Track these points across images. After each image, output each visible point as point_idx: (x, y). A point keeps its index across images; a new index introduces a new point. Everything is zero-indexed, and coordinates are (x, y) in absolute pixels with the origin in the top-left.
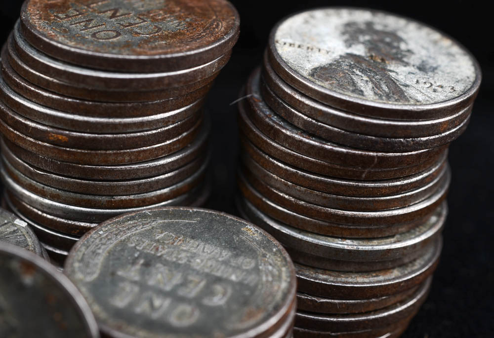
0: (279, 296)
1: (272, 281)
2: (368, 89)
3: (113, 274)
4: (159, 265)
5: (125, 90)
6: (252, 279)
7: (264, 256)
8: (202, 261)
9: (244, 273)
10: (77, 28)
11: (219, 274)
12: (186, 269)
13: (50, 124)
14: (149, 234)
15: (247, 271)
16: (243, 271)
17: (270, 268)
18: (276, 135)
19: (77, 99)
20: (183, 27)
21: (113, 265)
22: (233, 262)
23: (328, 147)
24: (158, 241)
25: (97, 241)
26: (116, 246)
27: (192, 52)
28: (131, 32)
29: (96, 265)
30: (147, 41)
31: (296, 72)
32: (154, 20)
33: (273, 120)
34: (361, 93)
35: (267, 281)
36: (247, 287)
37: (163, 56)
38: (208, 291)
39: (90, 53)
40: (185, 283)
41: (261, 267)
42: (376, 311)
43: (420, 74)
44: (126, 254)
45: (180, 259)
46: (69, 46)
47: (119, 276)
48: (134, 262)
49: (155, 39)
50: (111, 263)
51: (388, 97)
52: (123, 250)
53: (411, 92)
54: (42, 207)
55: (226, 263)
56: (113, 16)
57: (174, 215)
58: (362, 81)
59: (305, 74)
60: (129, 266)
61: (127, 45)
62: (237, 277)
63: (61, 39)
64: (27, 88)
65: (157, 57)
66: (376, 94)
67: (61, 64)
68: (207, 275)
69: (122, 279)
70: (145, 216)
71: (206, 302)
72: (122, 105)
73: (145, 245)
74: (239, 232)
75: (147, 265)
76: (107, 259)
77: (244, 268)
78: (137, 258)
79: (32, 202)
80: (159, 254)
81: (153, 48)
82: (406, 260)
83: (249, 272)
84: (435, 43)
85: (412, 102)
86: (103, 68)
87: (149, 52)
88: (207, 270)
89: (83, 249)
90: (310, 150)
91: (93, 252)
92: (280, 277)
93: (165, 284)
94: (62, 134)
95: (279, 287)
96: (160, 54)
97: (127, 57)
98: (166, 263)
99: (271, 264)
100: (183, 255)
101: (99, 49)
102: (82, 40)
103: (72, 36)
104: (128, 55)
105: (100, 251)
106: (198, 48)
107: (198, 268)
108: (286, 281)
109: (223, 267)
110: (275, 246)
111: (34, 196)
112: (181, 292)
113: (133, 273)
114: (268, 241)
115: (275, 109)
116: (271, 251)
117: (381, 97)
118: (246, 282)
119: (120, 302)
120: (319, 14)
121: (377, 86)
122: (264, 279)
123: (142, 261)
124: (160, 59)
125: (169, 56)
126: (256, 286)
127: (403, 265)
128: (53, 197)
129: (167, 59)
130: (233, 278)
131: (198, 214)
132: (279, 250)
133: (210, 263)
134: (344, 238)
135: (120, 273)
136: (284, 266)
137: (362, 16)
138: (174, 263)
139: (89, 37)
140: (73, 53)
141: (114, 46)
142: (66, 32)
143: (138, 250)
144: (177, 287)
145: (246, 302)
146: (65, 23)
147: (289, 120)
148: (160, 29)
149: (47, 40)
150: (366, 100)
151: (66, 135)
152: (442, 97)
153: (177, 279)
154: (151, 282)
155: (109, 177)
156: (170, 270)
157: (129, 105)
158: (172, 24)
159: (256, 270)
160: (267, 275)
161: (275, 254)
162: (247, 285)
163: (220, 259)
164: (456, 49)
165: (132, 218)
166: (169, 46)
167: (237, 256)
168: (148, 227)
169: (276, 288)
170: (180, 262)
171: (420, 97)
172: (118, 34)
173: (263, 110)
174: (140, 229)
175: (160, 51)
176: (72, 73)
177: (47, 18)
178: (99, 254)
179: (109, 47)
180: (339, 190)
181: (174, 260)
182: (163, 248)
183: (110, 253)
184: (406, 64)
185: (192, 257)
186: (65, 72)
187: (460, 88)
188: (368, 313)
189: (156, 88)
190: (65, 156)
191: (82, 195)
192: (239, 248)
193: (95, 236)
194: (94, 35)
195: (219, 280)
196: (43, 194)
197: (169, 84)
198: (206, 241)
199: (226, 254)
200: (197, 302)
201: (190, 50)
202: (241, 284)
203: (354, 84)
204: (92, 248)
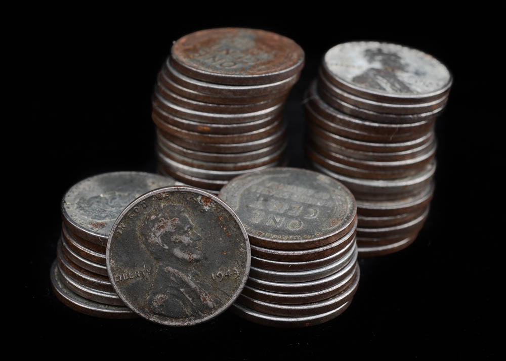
0: (348, 212)
1: (342, 204)
2: (388, 87)
3: (247, 206)
4: (273, 200)
5: (245, 96)
6: (330, 204)
7: (334, 191)
8: (298, 196)
9: (324, 201)
10: (209, 61)
11: (310, 203)
12: (289, 201)
13: (199, 120)
14: (262, 183)
15: (326, 200)
16: (324, 200)
17: (339, 197)
18: (333, 119)
19: (215, 104)
20: (271, 57)
21: (246, 202)
22: (317, 196)
23: (367, 123)
24: (268, 187)
25: (233, 190)
26: (244, 191)
27: (283, 71)
28: (242, 62)
29: (235, 202)
30: (254, 67)
31: (343, 80)
32: (253, 54)
33: (330, 111)
34: (384, 90)
35: (339, 204)
36: (328, 208)
37: (267, 75)
38: (306, 212)
39: (223, 75)
40: (291, 209)
41: (333, 198)
42: (400, 224)
43: (416, 77)
44: (251, 195)
45: (285, 196)
46: (209, 72)
47: (250, 207)
48: (258, 199)
49: (258, 65)
50: (244, 201)
51: (401, 91)
52: (249, 193)
53: (413, 87)
54: (193, 174)
55: (312, 196)
56: (228, 53)
57: (274, 173)
58: (383, 82)
59: (349, 80)
60: (255, 202)
61: (243, 70)
62: (321, 204)
63: (202, 68)
64: (181, 101)
65: (264, 75)
66: (393, 89)
67: (205, 83)
68: (303, 204)
69: (254, 209)
70: (256, 174)
71: (306, 217)
72: (242, 106)
73: (261, 190)
74: (316, 180)
75: (266, 200)
76: (241, 199)
77: (324, 198)
78: (259, 197)
79: (184, 172)
80: (271, 194)
81: (259, 70)
82: (416, 192)
83: (327, 200)
84: (421, 58)
85: (415, 93)
86: (232, 84)
87: (258, 73)
88: (302, 201)
89: (225, 194)
90: (356, 126)
91: (232, 196)
92: (346, 202)
93: (279, 210)
94: (206, 126)
95: (347, 207)
96: (265, 73)
97: (246, 76)
98: (277, 199)
99: (339, 195)
100: (286, 194)
101: (228, 73)
102: (215, 68)
103: (209, 67)
104: (246, 75)
105: (236, 195)
106: (286, 68)
107: (296, 200)
108: (350, 204)
109: (311, 199)
110: (340, 185)
111: (186, 168)
112: (290, 213)
113: (259, 205)
114: (335, 183)
115: (331, 104)
116: (337, 188)
117: (396, 91)
118: (327, 206)
119: (256, 221)
120: (348, 46)
121: (393, 85)
122: (337, 203)
123: (262, 199)
124: (265, 76)
125: (270, 74)
126: (333, 207)
127: (413, 196)
128: (199, 167)
129: (269, 76)
130: (319, 204)
131: (288, 172)
132: (342, 188)
133: (302, 197)
134: (378, 179)
135: (251, 206)
136: (348, 196)
137: (374, 45)
138: (281, 198)
139: (218, 66)
140: (213, 76)
141: (236, 70)
142: (203, 64)
143: (258, 193)
144: (286, 211)
145: (329, 216)
146: (201, 59)
147: (341, 110)
148: (258, 60)
149: (195, 70)
150: (388, 93)
151: (209, 127)
152: (432, 89)
153: (286, 207)
154: (271, 210)
155: (235, 151)
156: (280, 203)
157: (247, 106)
158: (265, 56)
159: (331, 199)
160: (338, 201)
161: (340, 190)
162: (328, 207)
163: (309, 195)
164: (435, 62)
165: (249, 176)
166: (268, 68)
167: (318, 192)
168: (260, 180)
169: (345, 208)
170: (285, 198)
171: (419, 90)
172: (235, 64)
173: (323, 106)
174: (256, 182)
175: (264, 72)
176: (213, 88)
177: (188, 57)
178: (235, 197)
179: (233, 71)
180: (374, 150)
181: (281, 197)
182: (273, 191)
183: (243, 195)
184: (407, 72)
185: (292, 195)
186: (208, 88)
187: (442, 83)
188: (395, 225)
189: (263, 94)
190: (208, 140)
191: (217, 163)
192: (318, 188)
193: (230, 187)
194: (221, 65)
195: (310, 206)
196: (192, 166)
197: (271, 91)
198: (297, 185)
199: (311, 192)
200: (301, 218)
201: (281, 70)
202: (324, 207)
203: (379, 85)
204: (231, 193)
